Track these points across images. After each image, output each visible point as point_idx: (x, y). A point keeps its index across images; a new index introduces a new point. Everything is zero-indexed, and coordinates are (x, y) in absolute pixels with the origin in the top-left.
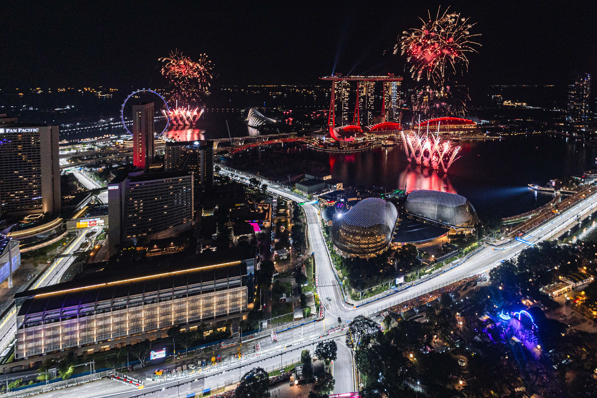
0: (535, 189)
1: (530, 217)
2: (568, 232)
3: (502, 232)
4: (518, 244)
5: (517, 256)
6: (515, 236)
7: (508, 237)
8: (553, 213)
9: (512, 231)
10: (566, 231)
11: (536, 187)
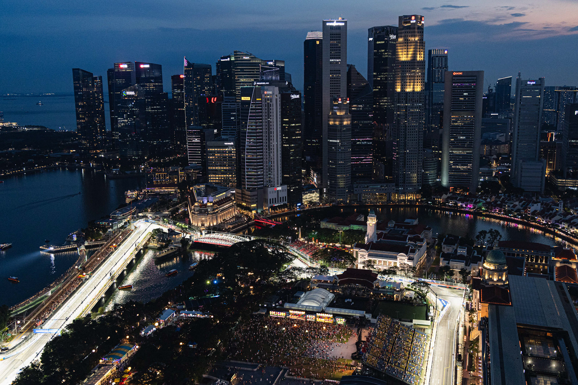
0: (51, 252)
1: (50, 293)
2: (102, 298)
3: (11, 328)
4: (38, 338)
5: (40, 356)
6: (31, 328)
7: (21, 333)
8: (80, 279)
9: (26, 322)
10: (99, 298)
11: (52, 249)
